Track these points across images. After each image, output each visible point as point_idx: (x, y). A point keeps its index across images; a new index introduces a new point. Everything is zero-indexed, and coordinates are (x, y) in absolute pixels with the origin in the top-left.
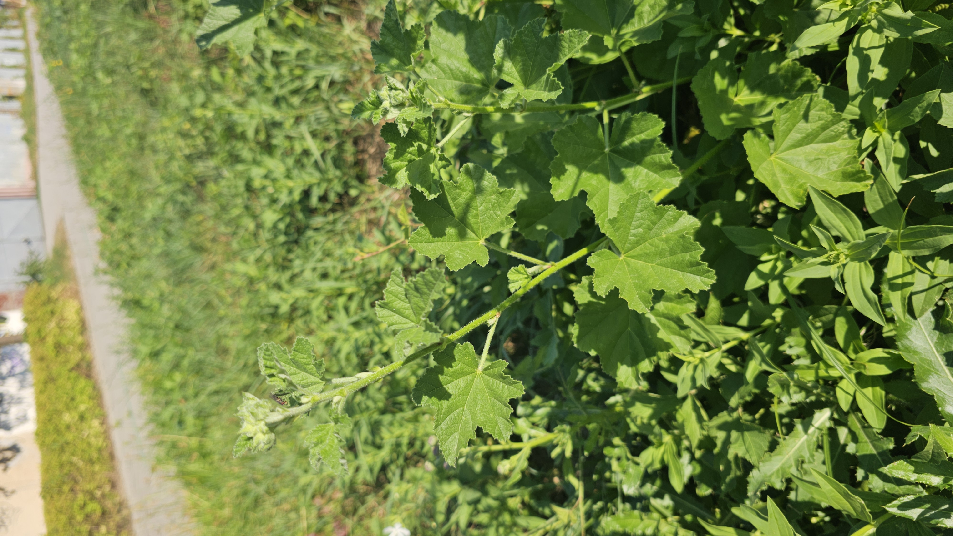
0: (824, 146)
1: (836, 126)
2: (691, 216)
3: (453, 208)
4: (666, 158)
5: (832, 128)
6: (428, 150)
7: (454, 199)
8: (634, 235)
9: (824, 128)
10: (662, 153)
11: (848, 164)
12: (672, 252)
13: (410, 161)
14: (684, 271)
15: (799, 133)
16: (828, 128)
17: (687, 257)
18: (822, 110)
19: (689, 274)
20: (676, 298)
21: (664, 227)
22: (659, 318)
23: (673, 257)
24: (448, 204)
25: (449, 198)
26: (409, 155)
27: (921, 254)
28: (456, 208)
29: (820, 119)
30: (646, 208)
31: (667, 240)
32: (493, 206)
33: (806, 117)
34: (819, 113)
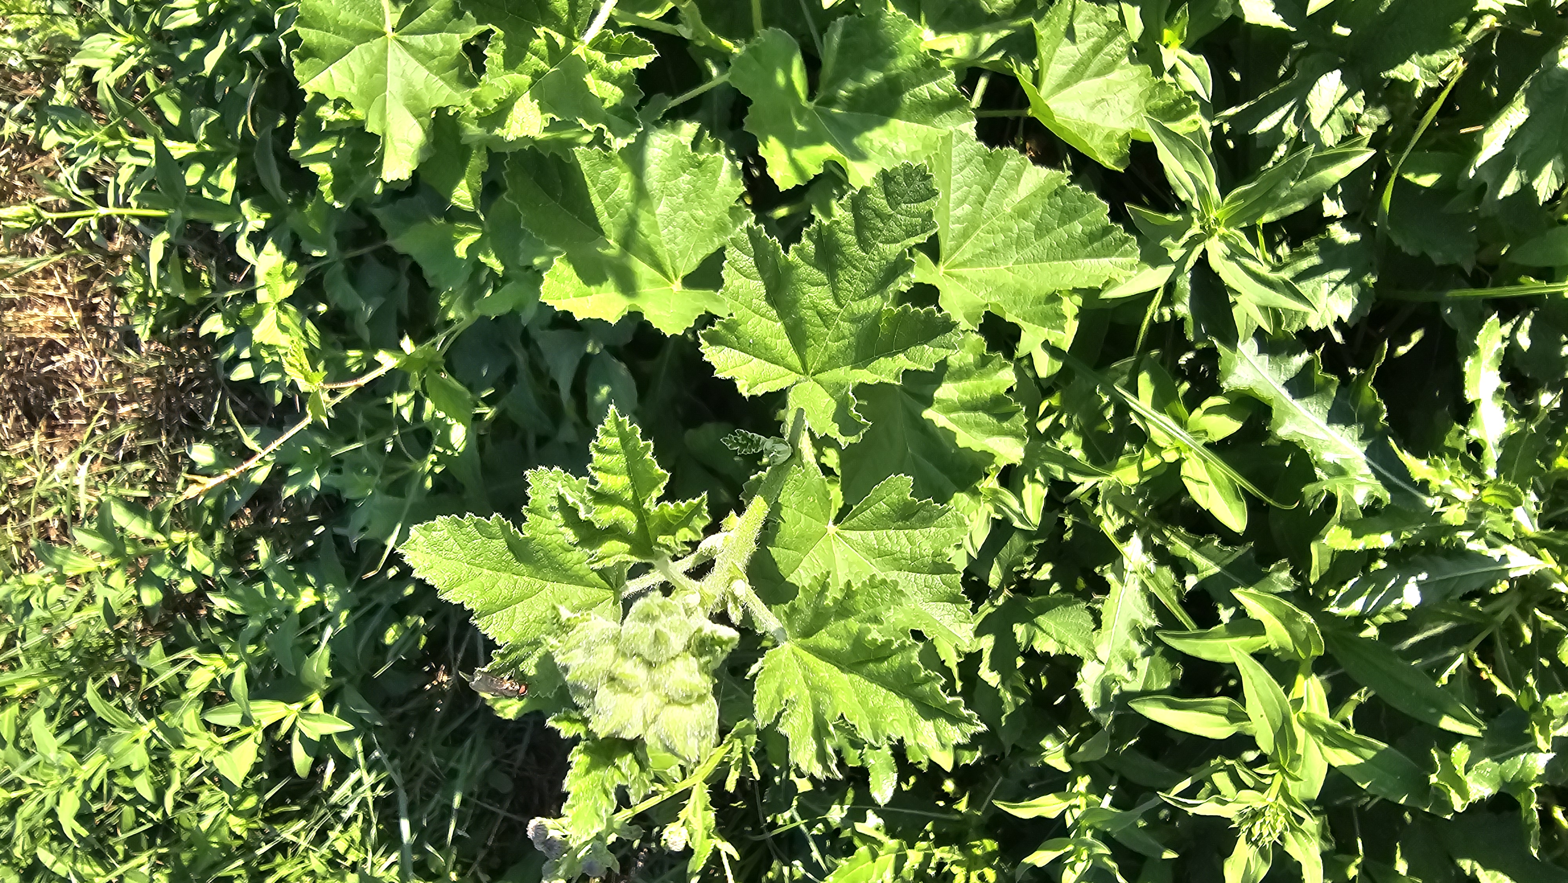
0: (1100, 81)
1: (1112, 45)
2: (1038, 167)
3: (604, 219)
4: (945, 89)
5: (1106, 50)
6: (569, 47)
7: (605, 193)
8: (958, 220)
9: (1096, 50)
10: (935, 79)
11: (1151, 97)
12: (1042, 230)
13: (537, 75)
14: (1076, 258)
15: (1064, 64)
16: (1102, 49)
17: (1077, 228)
18: (1090, 20)
19: (1087, 261)
20: (977, 367)
21: (1004, 194)
22: (954, 415)
23: (1047, 240)
24: (592, 209)
25: (592, 191)
26: (535, 59)
27: (1291, 212)
28: (611, 216)
29: (1089, 35)
30: (969, 161)
31: (1022, 213)
32: (686, 199)
33: (1070, 33)
34: (1085, 26)
